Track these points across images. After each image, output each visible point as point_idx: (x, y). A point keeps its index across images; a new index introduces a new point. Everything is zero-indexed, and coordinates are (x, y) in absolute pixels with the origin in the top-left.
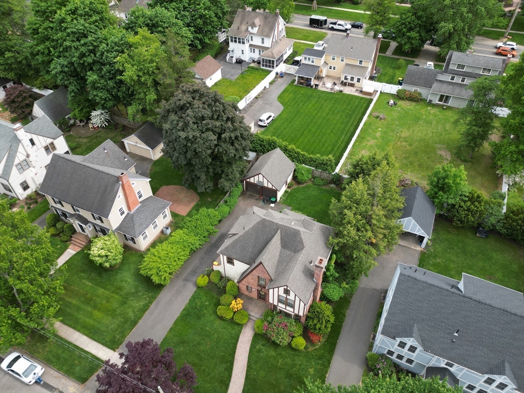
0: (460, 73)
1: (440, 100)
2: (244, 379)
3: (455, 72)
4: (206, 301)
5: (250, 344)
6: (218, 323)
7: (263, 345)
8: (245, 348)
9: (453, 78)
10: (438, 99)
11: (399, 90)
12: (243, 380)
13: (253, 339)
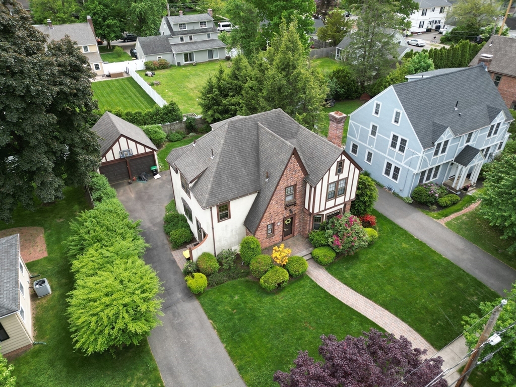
0: (185, 32)
1: (186, 60)
2: (386, 311)
3: (181, 33)
4: (232, 297)
5: (338, 281)
6: (281, 299)
7: (347, 269)
8: (340, 288)
9: (182, 40)
10: (184, 60)
11: (145, 63)
12: (387, 313)
13: (332, 274)
